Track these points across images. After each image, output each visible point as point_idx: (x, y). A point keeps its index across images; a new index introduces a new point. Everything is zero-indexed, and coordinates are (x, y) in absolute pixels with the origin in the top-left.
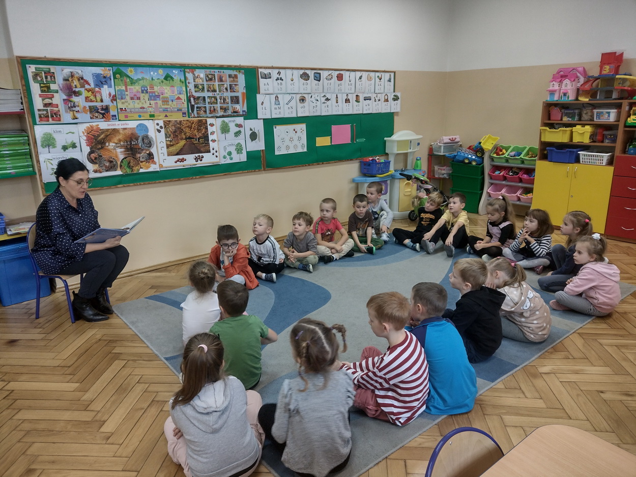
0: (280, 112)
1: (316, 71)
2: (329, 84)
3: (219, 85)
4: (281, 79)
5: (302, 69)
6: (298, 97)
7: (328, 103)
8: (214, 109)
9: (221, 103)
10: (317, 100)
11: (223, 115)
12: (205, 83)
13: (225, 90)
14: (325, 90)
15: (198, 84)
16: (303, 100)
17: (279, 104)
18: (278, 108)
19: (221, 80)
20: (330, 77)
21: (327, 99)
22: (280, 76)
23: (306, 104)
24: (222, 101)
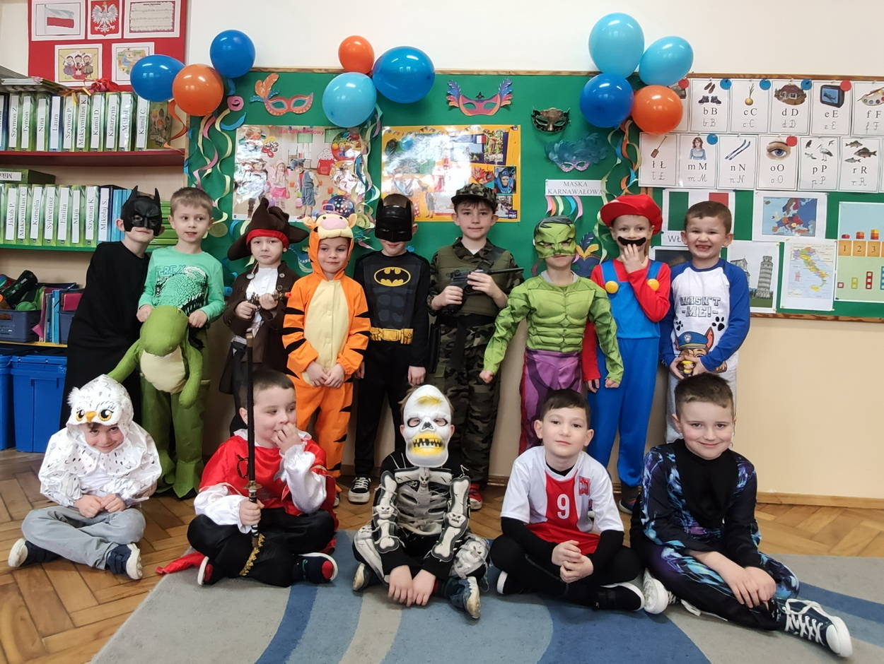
0: (703, 177)
1: (828, 83)
2: (873, 114)
4: (715, 100)
5: (781, 77)
6: (766, 142)
7: (865, 161)
10: (829, 154)
14: (859, 130)
16: (779, 151)
17: (703, 157)
18: (697, 166)
20: (879, 97)
21: (865, 152)
22: (714, 94)
23: (789, 160)
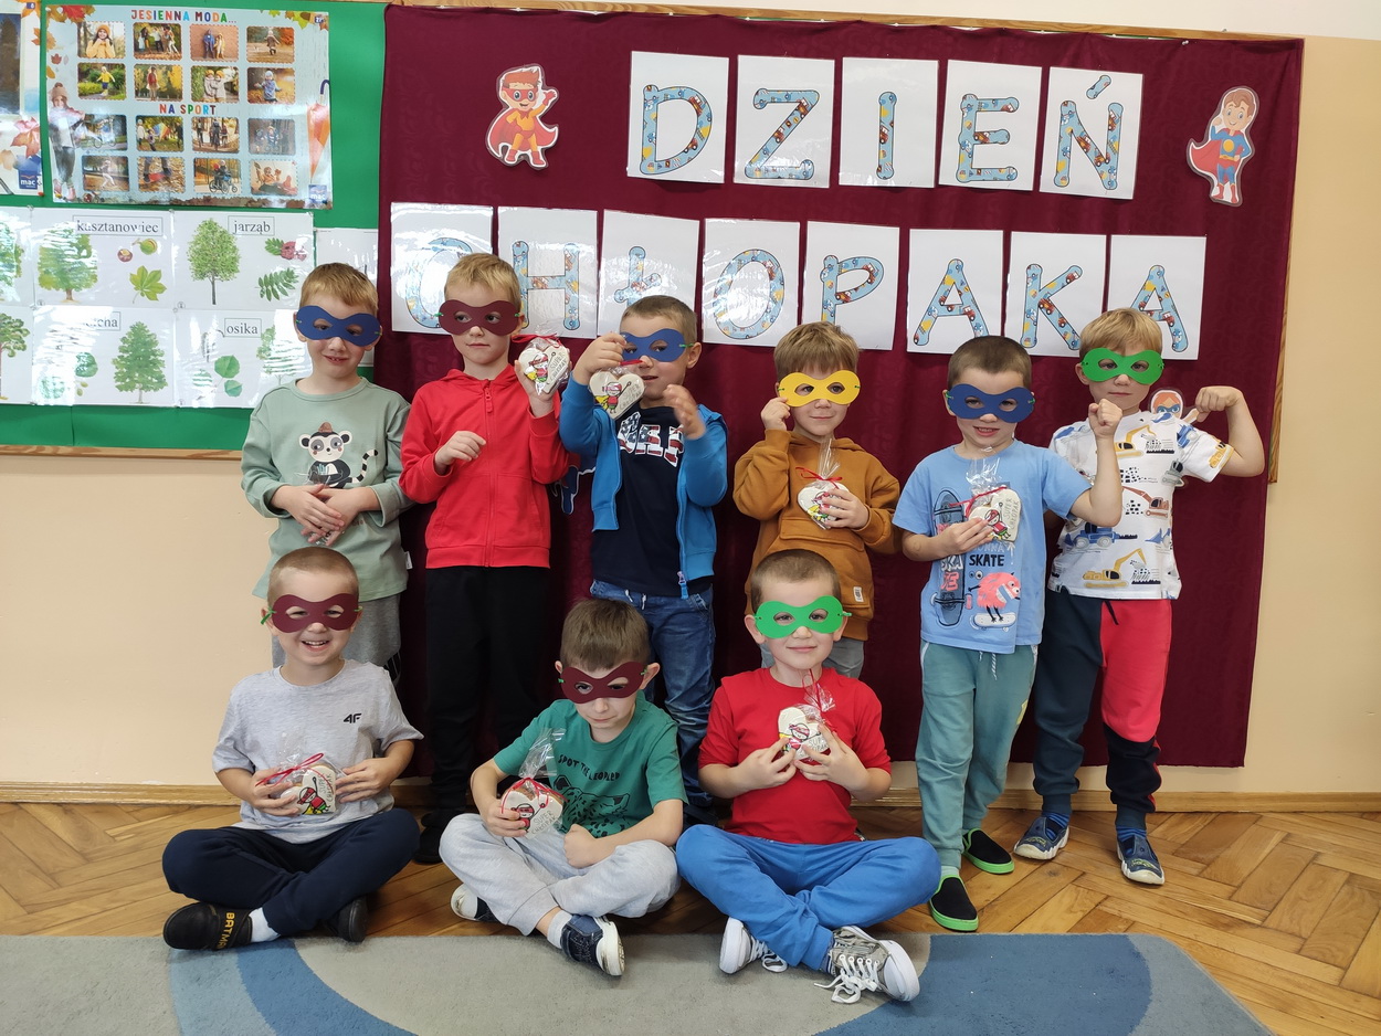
3: (194, 69)
8: (166, 171)
9: (199, 146)
11: (207, 199)
12: (130, 61)
13: (222, 93)
15: (95, 66)
19: (207, 48)
24: (206, 138)
